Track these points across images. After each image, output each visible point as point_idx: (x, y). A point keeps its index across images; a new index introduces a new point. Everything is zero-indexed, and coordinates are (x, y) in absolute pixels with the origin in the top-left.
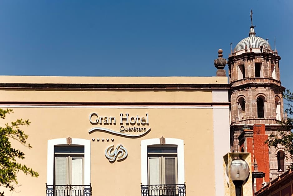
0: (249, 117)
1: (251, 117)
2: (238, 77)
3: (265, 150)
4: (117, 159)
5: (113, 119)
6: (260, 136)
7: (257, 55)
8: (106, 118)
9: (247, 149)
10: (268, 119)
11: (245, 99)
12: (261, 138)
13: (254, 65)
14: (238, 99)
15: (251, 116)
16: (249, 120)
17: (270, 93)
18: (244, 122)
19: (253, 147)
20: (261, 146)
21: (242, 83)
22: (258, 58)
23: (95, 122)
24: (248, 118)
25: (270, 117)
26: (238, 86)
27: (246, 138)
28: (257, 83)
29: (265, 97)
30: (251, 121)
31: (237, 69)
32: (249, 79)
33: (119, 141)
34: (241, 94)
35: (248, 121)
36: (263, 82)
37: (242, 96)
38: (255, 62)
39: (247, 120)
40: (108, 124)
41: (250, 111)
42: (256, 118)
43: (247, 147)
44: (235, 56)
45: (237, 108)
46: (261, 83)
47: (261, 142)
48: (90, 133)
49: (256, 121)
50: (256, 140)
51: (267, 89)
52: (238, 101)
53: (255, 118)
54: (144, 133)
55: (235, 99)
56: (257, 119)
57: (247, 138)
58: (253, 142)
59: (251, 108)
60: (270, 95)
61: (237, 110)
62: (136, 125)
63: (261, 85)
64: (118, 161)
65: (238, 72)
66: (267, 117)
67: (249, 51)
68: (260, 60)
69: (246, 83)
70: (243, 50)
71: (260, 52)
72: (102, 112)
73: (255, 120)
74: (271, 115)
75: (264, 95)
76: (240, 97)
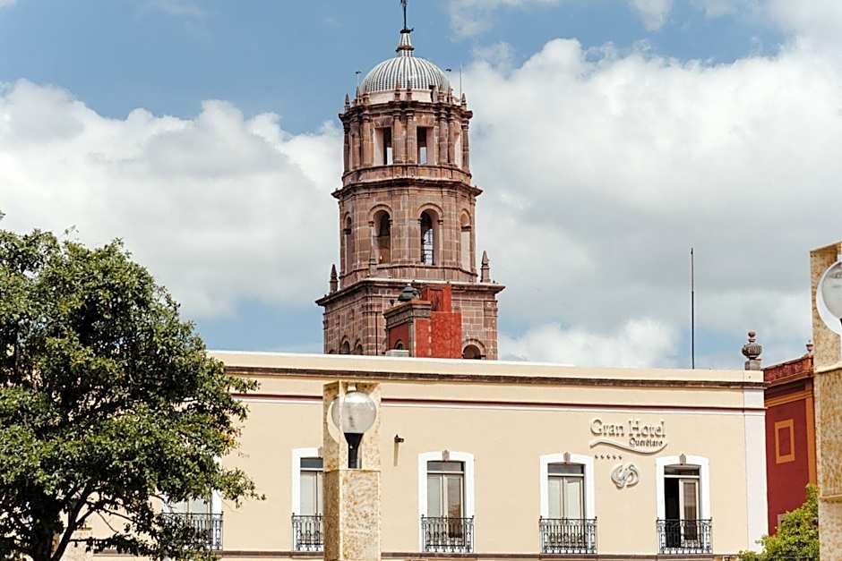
0: (399, 260)
1: (405, 262)
2: (373, 158)
3: (454, 350)
4: (627, 484)
5: (621, 427)
6: (444, 315)
7: (424, 108)
8: (613, 426)
9: (415, 345)
10: (444, 268)
11: (393, 216)
12: (446, 321)
13: (416, 131)
14: (373, 213)
15: (406, 258)
16: (400, 267)
17: (450, 204)
18: (386, 271)
19: (430, 341)
20: (444, 339)
21: (385, 176)
22: (424, 116)
23: (597, 432)
24: (397, 262)
25: (450, 264)
26: (375, 182)
27: (415, 320)
28: (421, 178)
29: (440, 214)
30: (405, 271)
31: (372, 139)
32: (403, 166)
33: (630, 460)
34: (382, 203)
35: (398, 269)
36: (436, 175)
37: (383, 208)
38: (418, 124)
39: (396, 267)
40: (613, 434)
41: (402, 245)
42: (418, 265)
43: (417, 341)
44: (367, 105)
45: (370, 236)
46: (433, 179)
47: (445, 329)
48: (592, 447)
49: (416, 271)
50: (435, 323)
51: (445, 194)
52: (372, 220)
53: (414, 264)
54: (658, 448)
55: (366, 212)
56: (420, 267)
57: (417, 321)
58: (430, 330)
59: (405, 238)
60: (450, 209)
61: (370, 240)
62: (649, 438)
63: (430, 184)
64: (628, 486)
65: (372, 144)
66: (443, 263)
67: (403, 97)
68: (429, 121)
69: (395, 178)
70: (388, 92)
71: (430, 101)
72: (610, 418)
73: (414, 269)
74: (451, 259)
75: (436, 209)
76: (378, 209)
